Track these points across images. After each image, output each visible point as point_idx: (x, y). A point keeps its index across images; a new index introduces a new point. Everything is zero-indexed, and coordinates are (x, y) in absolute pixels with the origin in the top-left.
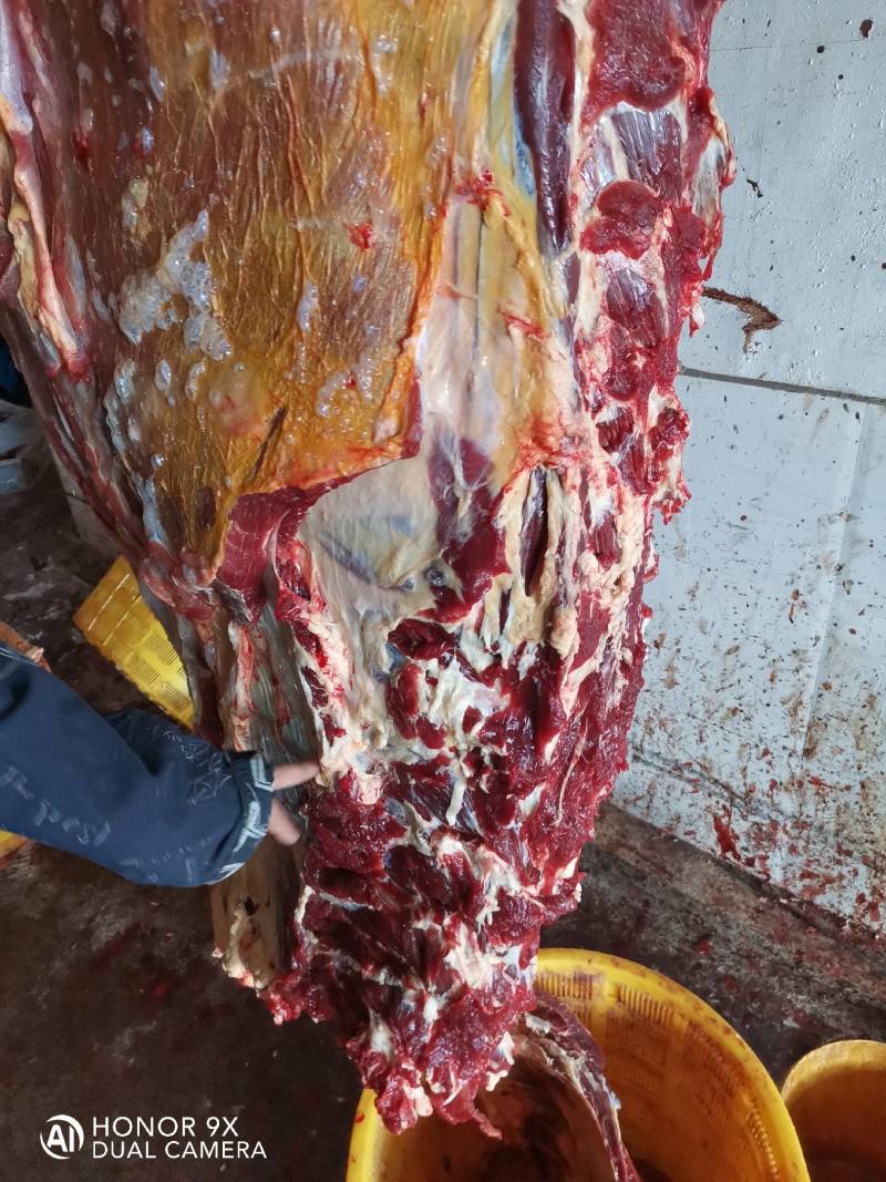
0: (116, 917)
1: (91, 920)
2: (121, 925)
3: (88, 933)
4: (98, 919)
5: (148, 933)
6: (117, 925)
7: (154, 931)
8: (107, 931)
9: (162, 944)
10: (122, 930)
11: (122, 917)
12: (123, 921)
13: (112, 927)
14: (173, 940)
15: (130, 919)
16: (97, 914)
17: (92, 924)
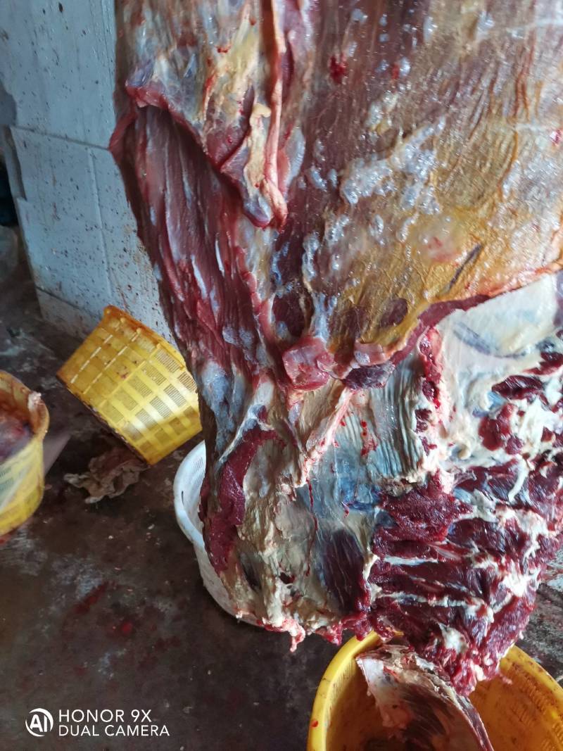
0: (91, 577)
1: (74, 578)
2: (95, 583)
3: (73, 587)
4: (79, 578)
5: (115, 588)
6: (93, 582)
7: (119, 587)
8: (86, 586)
9: (126, 596)
10: (96, 586)
11: (95, 577)
12: (96, 580)
13: (89, 583)
14: (132, 594)
15: (101, 579)
16: (77, 575)
17: (75, 581)
